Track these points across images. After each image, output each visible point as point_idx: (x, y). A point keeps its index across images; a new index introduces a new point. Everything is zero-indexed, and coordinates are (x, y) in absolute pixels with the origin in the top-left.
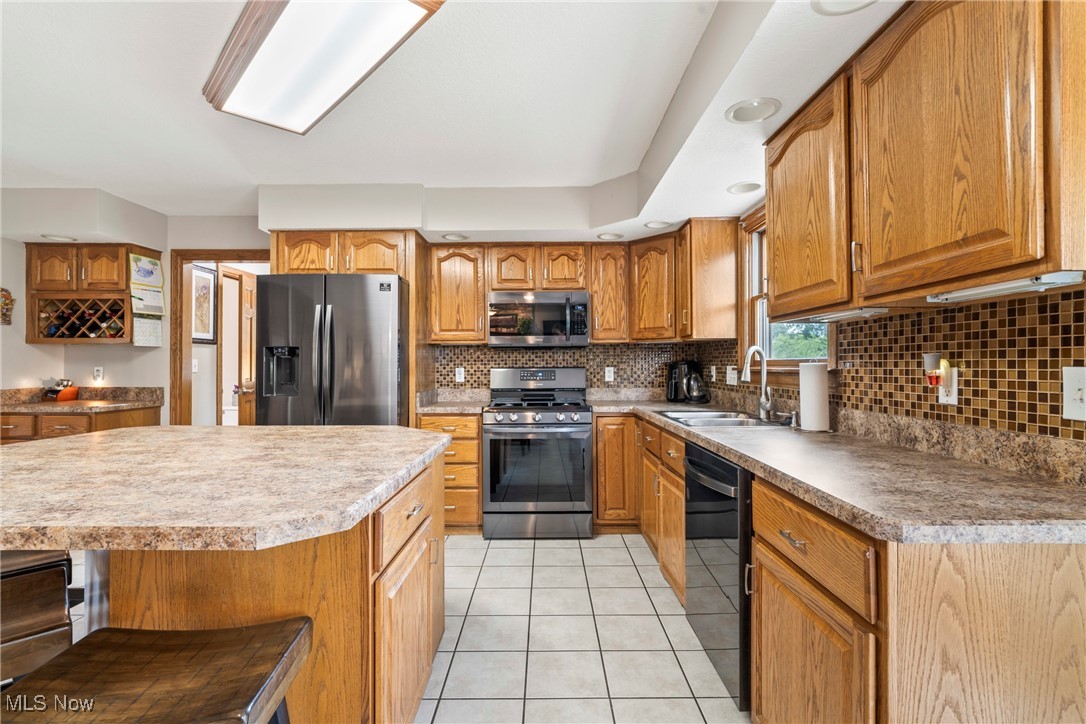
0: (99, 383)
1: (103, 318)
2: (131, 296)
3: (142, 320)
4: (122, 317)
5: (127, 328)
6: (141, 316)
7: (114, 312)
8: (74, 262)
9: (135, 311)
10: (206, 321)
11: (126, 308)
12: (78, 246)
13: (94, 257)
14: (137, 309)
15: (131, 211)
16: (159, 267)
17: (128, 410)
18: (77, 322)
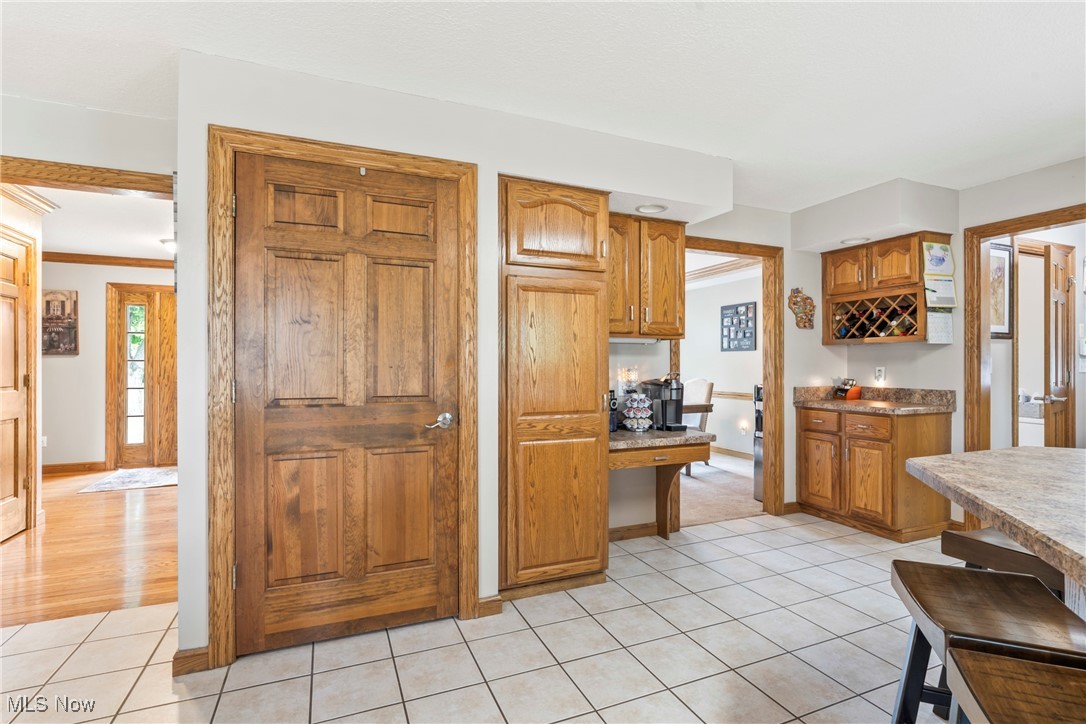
0: (880, 384)
1: (893, 315)
2: (925, 289)
3: (934, 314)
4: (913, 313)
5: (919, 325)
6: (934, 310)
7: (904, 308)
8: (865, 262)
9: (929, 305)
10: (1001, 310)
11: (919, 303)
12: (867, 246)
13: (883, 255)
14: (932, 302)
15: (927, 194)
16: (949, 253)
17: (923, 415)
18: (867, 322)
